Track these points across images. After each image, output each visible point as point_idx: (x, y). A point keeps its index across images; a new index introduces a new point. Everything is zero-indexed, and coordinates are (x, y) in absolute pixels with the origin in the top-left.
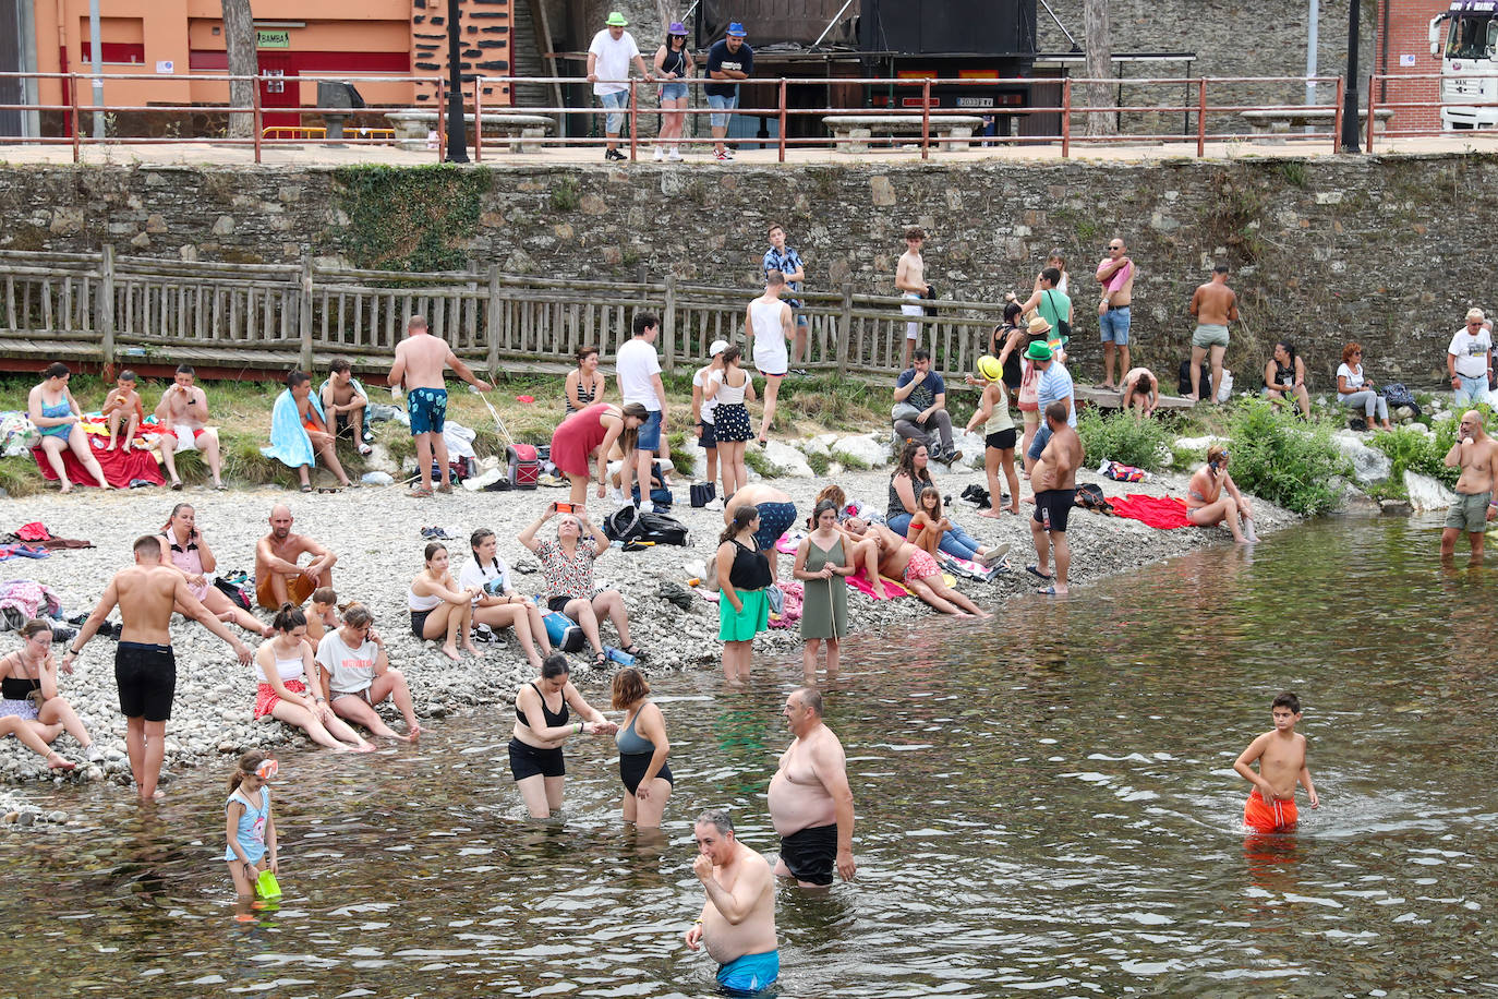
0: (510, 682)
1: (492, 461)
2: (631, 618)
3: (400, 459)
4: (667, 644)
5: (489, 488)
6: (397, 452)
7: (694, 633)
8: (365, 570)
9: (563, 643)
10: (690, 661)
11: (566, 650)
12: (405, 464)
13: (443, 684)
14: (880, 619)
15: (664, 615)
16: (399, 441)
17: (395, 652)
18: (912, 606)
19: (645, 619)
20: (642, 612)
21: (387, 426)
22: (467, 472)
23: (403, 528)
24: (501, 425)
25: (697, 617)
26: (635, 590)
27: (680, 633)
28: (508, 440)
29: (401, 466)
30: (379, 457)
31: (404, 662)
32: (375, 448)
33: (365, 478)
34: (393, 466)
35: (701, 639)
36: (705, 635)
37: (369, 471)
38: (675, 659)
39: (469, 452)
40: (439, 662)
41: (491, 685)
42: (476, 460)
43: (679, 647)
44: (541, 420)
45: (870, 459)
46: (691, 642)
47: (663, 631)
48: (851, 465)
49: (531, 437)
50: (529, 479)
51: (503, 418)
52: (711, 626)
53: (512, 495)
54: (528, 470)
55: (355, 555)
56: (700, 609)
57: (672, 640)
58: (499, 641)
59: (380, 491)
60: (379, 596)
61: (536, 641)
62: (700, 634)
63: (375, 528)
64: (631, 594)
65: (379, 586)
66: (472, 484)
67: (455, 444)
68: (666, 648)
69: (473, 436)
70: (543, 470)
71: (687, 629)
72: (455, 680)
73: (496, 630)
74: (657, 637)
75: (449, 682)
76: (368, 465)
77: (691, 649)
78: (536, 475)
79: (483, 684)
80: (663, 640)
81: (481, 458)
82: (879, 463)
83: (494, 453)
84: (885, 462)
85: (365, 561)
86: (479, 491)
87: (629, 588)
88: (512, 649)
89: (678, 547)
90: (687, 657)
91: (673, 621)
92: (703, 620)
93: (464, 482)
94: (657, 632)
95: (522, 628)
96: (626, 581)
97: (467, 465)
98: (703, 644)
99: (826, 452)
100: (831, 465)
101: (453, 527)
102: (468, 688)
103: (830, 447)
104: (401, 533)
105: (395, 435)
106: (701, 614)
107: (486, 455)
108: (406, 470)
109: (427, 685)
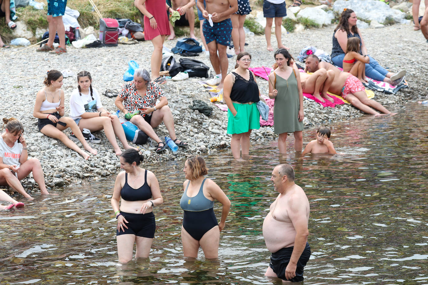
0: (103, 164)
1: (90, 29)
2: (176, 123)
3: (34, 30)
4: (198, 138)
5: (89, 46)
6: (32, 25)
7: (214, 131)
8: (13, 98)
9: (135, 139)
10: (212, 148)
11: (137, 143)
12: (37, 33)
13: (62, 166)
14: (328, 119)
15: (196, 120)
16: (33, 18)
17: (33, 148)
18: (347, 110)
19: (184, 123)
20: (182, 119)
21: (25, 10)
22: (75, 36)
23: (36, 72)
24: (95, 7)
25: (216, 121)
26: (178, 106)
27: (206, 131)
28: (99, 16)
29: (34, 34)
30: (21, 29)
31: (38, 153)
32: (18, 23)
33: (13, 42)
34: (29, 34)
35: (219, 134)
36: (221, 132)
37: (15, 38)
38: (203, 147)
39: (75, 24)
40: (59, 153)
41: (92, 166)
42: (80, 29)
43: (205, 139)
44: (119, 4)
45: (320, 22)
46: (212, 136)
47: (196, 130)
48: (309, 25)
49: (113, 14)
50: (112, 40)
51: (95, 3)
52: (224, 126)
53: (103, 50)
54: (112, 35)
55: (7, 89)
56: (218, 116)
57: (201, 135)
58: (96, 139)
59: (22, 49)
60: (22, 113)
61: (118, 137)
62: (217, 131)
63: (19, 73)
64: (176, 108)
65: (22, 108)
66: (77, 44)
67: (68, 20)
68: (197, 140)
69: (78, 14)
70: (121, 34)
71: (210, 128)
72: (69, 164)
73: (93, 132)
74: (192, 134)
75: (66, 165)
76: (14, 34)
77: (213, 141)
78: (117, 38)
79: (86, 165)
80: (196, 135)
81: (83, 28)
82: (326, 23)
83: (91, 24)
84: (330, 23)
85: (13, 93)
86: (83, 48)
87: (174, 105)
88: (104, 143)
89: (204, 78)
90: (210, 145)
91: (201, 123)
92: (220, 122)
93: (73, 42)
94: (192, 131)
95: (109, 131)
96: (173, 100)
97: (74, 32)
98: (221, 136)
99: (294, 18)
100: (296, 26)
101: (67, 70)
102: (78, 168)
103: (296, 15)
104: (35, 75)
105: (30, 15)
106: (218, 119)
107: (86, 26)
108: (38, 36)
109: (52, 167)
